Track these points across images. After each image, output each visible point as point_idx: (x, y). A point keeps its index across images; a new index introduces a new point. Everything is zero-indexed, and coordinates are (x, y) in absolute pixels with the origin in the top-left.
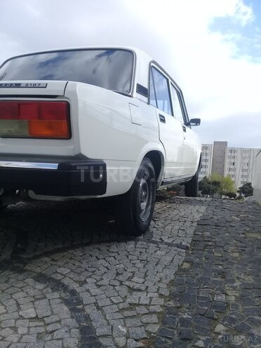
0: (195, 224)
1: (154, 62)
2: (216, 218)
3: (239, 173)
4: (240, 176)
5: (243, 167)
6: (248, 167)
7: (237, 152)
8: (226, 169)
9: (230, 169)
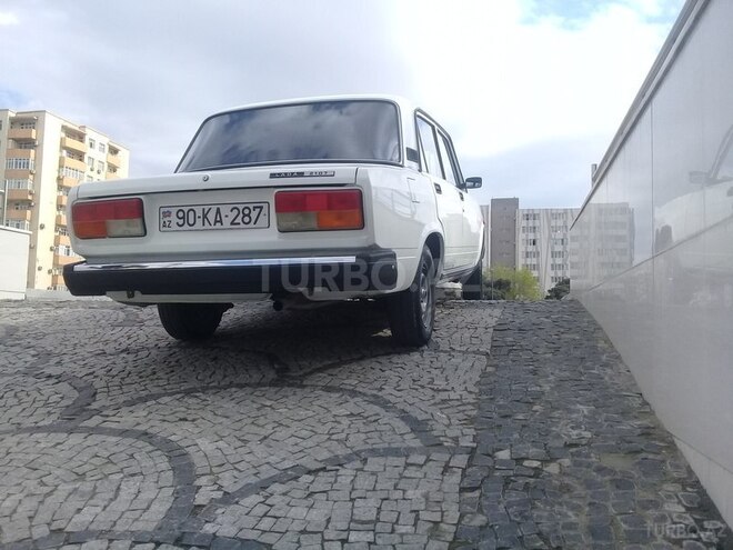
0: (491, 330)
1: (419, 110)
2: (518, 321)
3: (545, 260)
4: (549, 267)
5: (553, 247)
6: (565, 248)
7: (539, 219)
8: (520, 254)
9: (527, 253)
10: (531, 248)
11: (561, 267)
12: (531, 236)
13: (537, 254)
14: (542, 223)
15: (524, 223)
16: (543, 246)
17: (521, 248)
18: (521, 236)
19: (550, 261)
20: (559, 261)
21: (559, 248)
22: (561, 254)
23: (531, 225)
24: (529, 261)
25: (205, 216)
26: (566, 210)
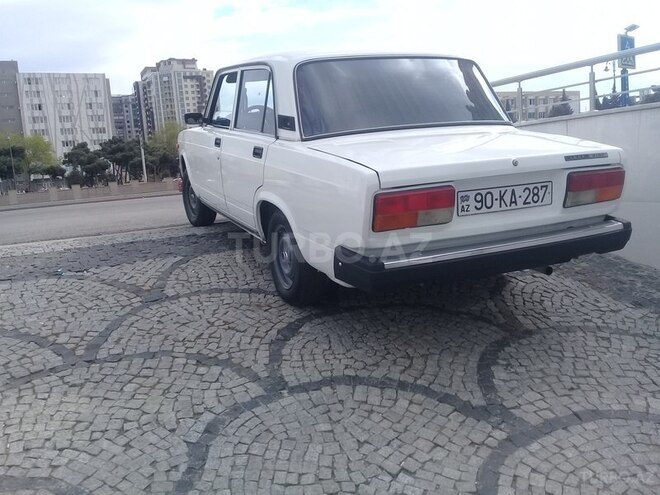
3: (54, 124)
4: (59, 131)
5: (60, 112)
6: (72, 112)
7: (42, 83)
8: (26, 119)
9: (34, 118)
10: (37, 113)
11: (72, 131)
12: (36, 101)
13: (44, 119)
14: (45, 87)
15: (26, 87)
16: (49, 110)
17: (26, 114)
18: (25, 102)
19: (59, 126)
20: (68, 125)
21: (66, 113)
22: (69, 118)
23: (34, 89)
24: (37, 127)
25: (502, 198)
26: (68, 75)
